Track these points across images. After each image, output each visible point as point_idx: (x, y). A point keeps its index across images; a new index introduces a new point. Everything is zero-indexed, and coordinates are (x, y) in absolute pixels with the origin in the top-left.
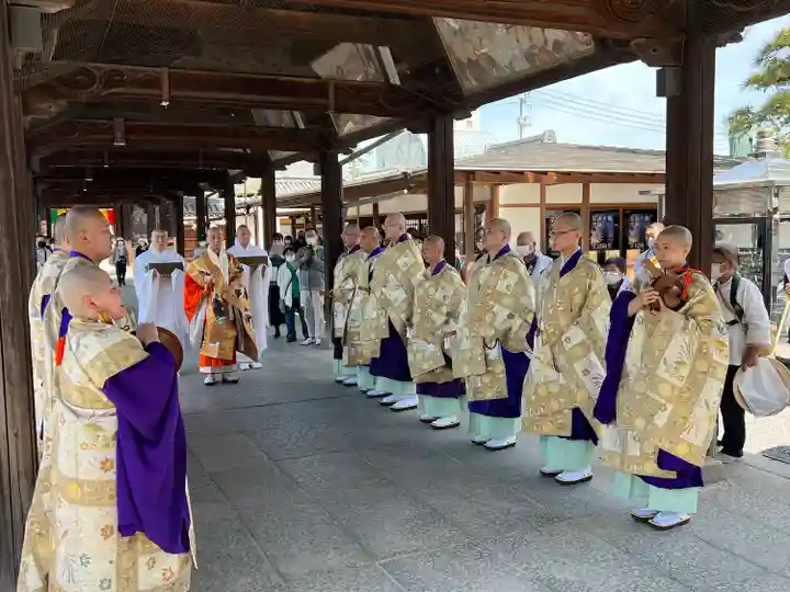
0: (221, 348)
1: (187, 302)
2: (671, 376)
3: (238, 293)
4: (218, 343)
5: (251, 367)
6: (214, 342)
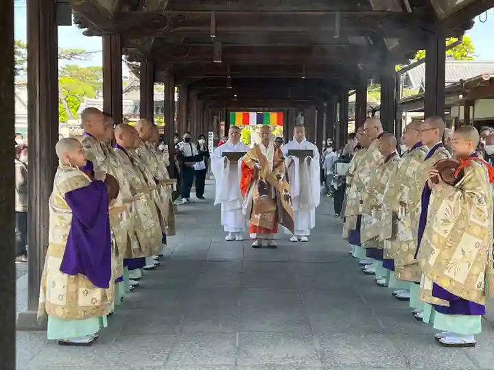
0: (262, 219)
1: (243, 182)
2: (439, 229)
3: (279, 177)
4: (260, 215)
5: (299, 240)
6: (257, 214)
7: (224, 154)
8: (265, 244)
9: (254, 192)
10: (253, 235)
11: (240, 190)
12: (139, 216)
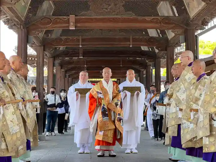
4: (103, 132)
5: (132, 152)
6: (101, 131)
7: (76, 90)
8: (107, 153)
9: (98, 115)
10: (98, 147)
11: (88, 114)
12: (7, 123)
